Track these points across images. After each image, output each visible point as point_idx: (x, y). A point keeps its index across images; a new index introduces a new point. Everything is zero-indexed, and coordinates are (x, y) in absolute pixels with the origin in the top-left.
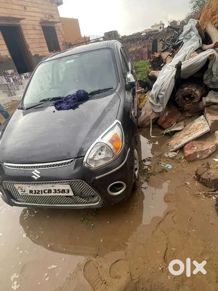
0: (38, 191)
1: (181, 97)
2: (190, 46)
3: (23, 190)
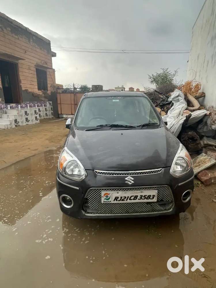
0: (124, 198)
1: (187, 139)
2: (181, 106)
3: (108, 197)
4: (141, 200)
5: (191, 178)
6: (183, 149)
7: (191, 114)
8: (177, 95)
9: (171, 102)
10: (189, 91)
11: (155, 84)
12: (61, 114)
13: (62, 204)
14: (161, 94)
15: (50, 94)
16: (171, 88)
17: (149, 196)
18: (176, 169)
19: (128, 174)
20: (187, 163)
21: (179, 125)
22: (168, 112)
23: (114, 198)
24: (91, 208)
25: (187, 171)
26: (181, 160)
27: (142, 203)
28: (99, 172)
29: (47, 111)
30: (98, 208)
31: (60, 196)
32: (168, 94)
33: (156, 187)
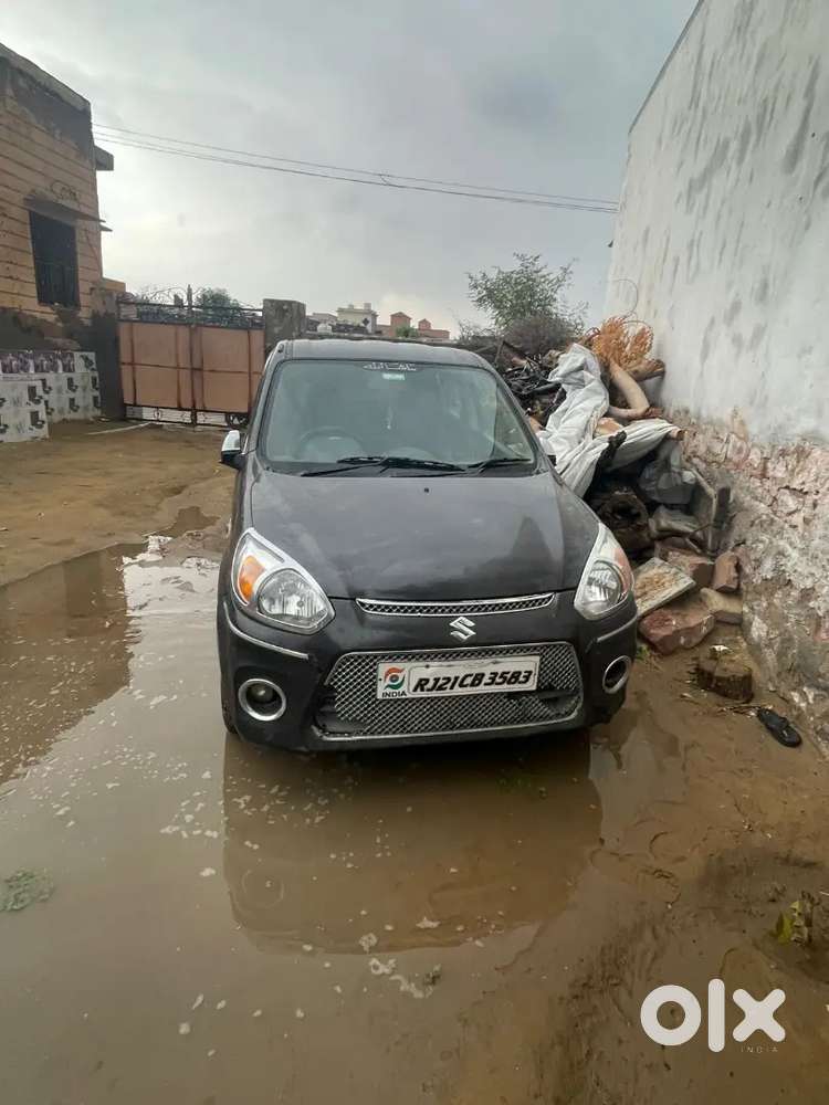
0: (445, 681)
2: (590, 404)
3: (397, 678)
4: (493, 687)
5: (629, 620)
6: (608, 539)
7: (623, 432)
8: (578, 364)
9: (558, 385)
10: (617, 352)
11: (490, 310)
12: (135, 405)
13: (242, 709)
14: (522, 355)
15: (87, 322)
16: (552, 334)
17: (516, 675)
18: (591, 599)
19: (458, 611)
20: (620, 578)
21: (585, 465)
22: (549, 421)
23: (414, 683)
24: (342, 715)
25: (619, 601)
26: (603, 569)
27: (496, 694)
28: (371, 606)
29: (74, 391)
30: (365, 715)
31: (241, 683)
32: (547, 357)
33: (535, 648)
